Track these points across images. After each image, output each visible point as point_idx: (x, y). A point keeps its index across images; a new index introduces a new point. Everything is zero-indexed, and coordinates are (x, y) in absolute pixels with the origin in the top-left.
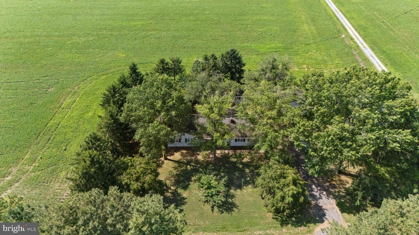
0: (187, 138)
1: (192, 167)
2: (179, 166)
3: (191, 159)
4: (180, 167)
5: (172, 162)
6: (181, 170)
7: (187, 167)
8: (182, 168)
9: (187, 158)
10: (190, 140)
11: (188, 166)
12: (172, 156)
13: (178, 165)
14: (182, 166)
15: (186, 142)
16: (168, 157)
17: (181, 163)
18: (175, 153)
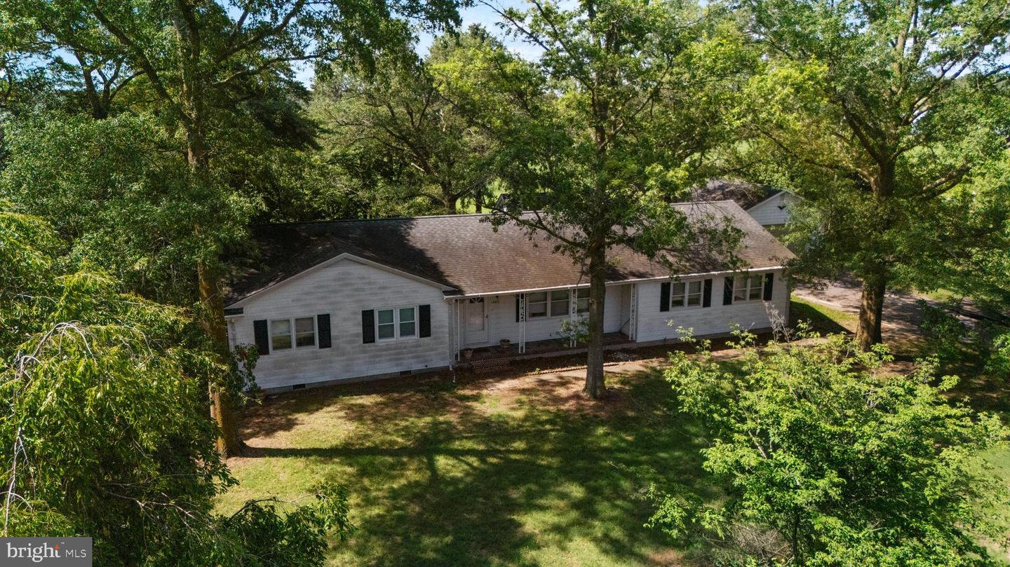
0: (376, 305)
1: (474, 461)
2: (363, 473)
3: (436, 424)
4: (379, 472)
5: (300, 463)
6: (392, 490)
7: (431, 466)
8: (393, 478)
9: (403, 423)
10: (397, 322)
11: (442, 462)
12: (281, 434)
13: (349, 470)
14: (392, 467)
15: (368, 337)
16: (255, 442)
17: (374, 451)
18: (301, 417)
